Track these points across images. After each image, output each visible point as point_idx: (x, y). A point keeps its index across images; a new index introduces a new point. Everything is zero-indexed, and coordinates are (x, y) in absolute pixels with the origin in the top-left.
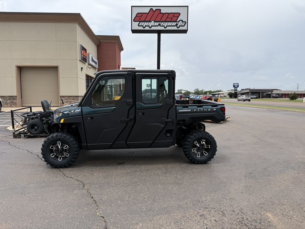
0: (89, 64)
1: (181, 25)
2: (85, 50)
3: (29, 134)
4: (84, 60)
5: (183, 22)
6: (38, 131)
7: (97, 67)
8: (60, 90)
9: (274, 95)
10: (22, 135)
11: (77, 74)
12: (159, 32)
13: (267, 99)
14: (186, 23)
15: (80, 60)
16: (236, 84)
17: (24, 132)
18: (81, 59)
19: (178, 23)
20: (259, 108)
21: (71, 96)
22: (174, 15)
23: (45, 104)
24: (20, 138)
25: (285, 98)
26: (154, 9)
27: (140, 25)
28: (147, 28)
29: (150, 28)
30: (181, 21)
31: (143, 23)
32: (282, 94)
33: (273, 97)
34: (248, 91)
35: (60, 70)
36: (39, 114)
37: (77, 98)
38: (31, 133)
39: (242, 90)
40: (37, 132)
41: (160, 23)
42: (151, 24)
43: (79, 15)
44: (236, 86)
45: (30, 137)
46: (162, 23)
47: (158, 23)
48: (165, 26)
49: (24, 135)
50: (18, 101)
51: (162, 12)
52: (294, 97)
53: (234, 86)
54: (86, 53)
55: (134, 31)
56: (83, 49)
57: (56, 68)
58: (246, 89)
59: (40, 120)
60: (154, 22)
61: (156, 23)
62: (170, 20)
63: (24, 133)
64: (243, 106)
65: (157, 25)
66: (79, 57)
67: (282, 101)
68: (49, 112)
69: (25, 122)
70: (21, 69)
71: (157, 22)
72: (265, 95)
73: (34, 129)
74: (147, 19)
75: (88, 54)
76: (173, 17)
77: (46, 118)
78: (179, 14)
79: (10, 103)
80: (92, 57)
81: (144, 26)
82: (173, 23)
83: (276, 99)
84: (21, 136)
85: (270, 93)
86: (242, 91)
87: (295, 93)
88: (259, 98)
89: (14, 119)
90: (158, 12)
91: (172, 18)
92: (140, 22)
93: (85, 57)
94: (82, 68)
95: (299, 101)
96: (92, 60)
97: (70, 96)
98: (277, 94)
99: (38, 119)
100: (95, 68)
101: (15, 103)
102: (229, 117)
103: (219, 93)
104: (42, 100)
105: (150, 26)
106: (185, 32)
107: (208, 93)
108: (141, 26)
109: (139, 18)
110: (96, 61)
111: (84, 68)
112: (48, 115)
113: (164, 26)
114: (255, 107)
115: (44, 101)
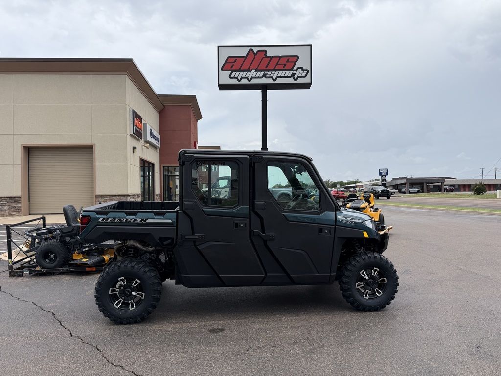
0: (147, 142)
1: (300, 75)
2: (140, 118)
3: (38, 268)
4: (138, 134)
5: (303, 70)
6: (56, 263)
7: (160, 146)
8: (97, 185)
9: (447, 187)
10: (26, 272)
11: (126, 157)
12: (264, 88)
13: (436, 194)
14: (308, 72)
15: (131, 135)
16: (384, 171)
17: (29, 264)
18: (133, 133)
19: (294, 72)
20: (430, 209)
21: (115, 196)
22: (288, 59)
23: (70, 213)
24: (22, 275)
25: (465, 191)
26: (255, 50)
27: (232, 76)
28: (244, 81)
29: (249, 81)
30: (300, 70)
31: (238, 73)
32: (460, 185)
33: (445, 190)
34: (404, 181)
35: (97, 151)
36: (58, 231)
37: (125, 198)
38: (42, 267)
39: (394, 179)
40: (54, 265)
41: (266, 73)
42: (250, 75)
43: (130, 61)
44: (383, 174)
45: (40, 274)
46: (270, 73)
47: (262, 73)
48: (274, 78)
49: (29, 271)
50: (23, 205)
51: (268, 55)
52: (480, 189)
53: (380, 174)
54: (141, 122)
55: (223, 87)
56: (136, 116)
57: (89, 149)
58: (400, 178)
59: (61, 241)
60: (256, 71)
61: (259, 73)
62: (281, 67)
63: (30, 267)
64: (403, 207)
65: (261, 76)
66: (129, 130)
67: (461, 197)
68: (75, 228)
69: (32, 246)
70: (29, 151)
71: (261, 71)
72: (432, 187)
73: (49, 259)
74: (245, 67)
75: (145, 125)
76: (287, 63)
77: (72, 238)
78: (297, 57)
79: (9, 209)
80: (151, 130)
81: (239, 78)
82: (288, 72)
83: (451, 193)
84: (23, 272)
85: (440, 184)
86: (395, 181)
87: (481, 182)
88: (423, 192)
89: (12, 241)
90: (262, 55)
91: (285, 65)
92: (233, 71)
93: (139, 130)
94: (134, 148)
95: (489, 195)
96: (152, 134)
97: (113, 196)
98: (450, 185)
99: (55, 240)
100: (155, 147)
101: (18, 209)
102: (391, 228)
103: (357, 184)
104: (66, 205)
105: (249, 78)
106: (307, 86)
107: (338, 186)
108: (234, 78)
109: (231, 64)
110: (158, 136)
111: (137, 148)
112: (76, 233)
113: (272, 78)
114: (423, 208)
115: (69, 206)
